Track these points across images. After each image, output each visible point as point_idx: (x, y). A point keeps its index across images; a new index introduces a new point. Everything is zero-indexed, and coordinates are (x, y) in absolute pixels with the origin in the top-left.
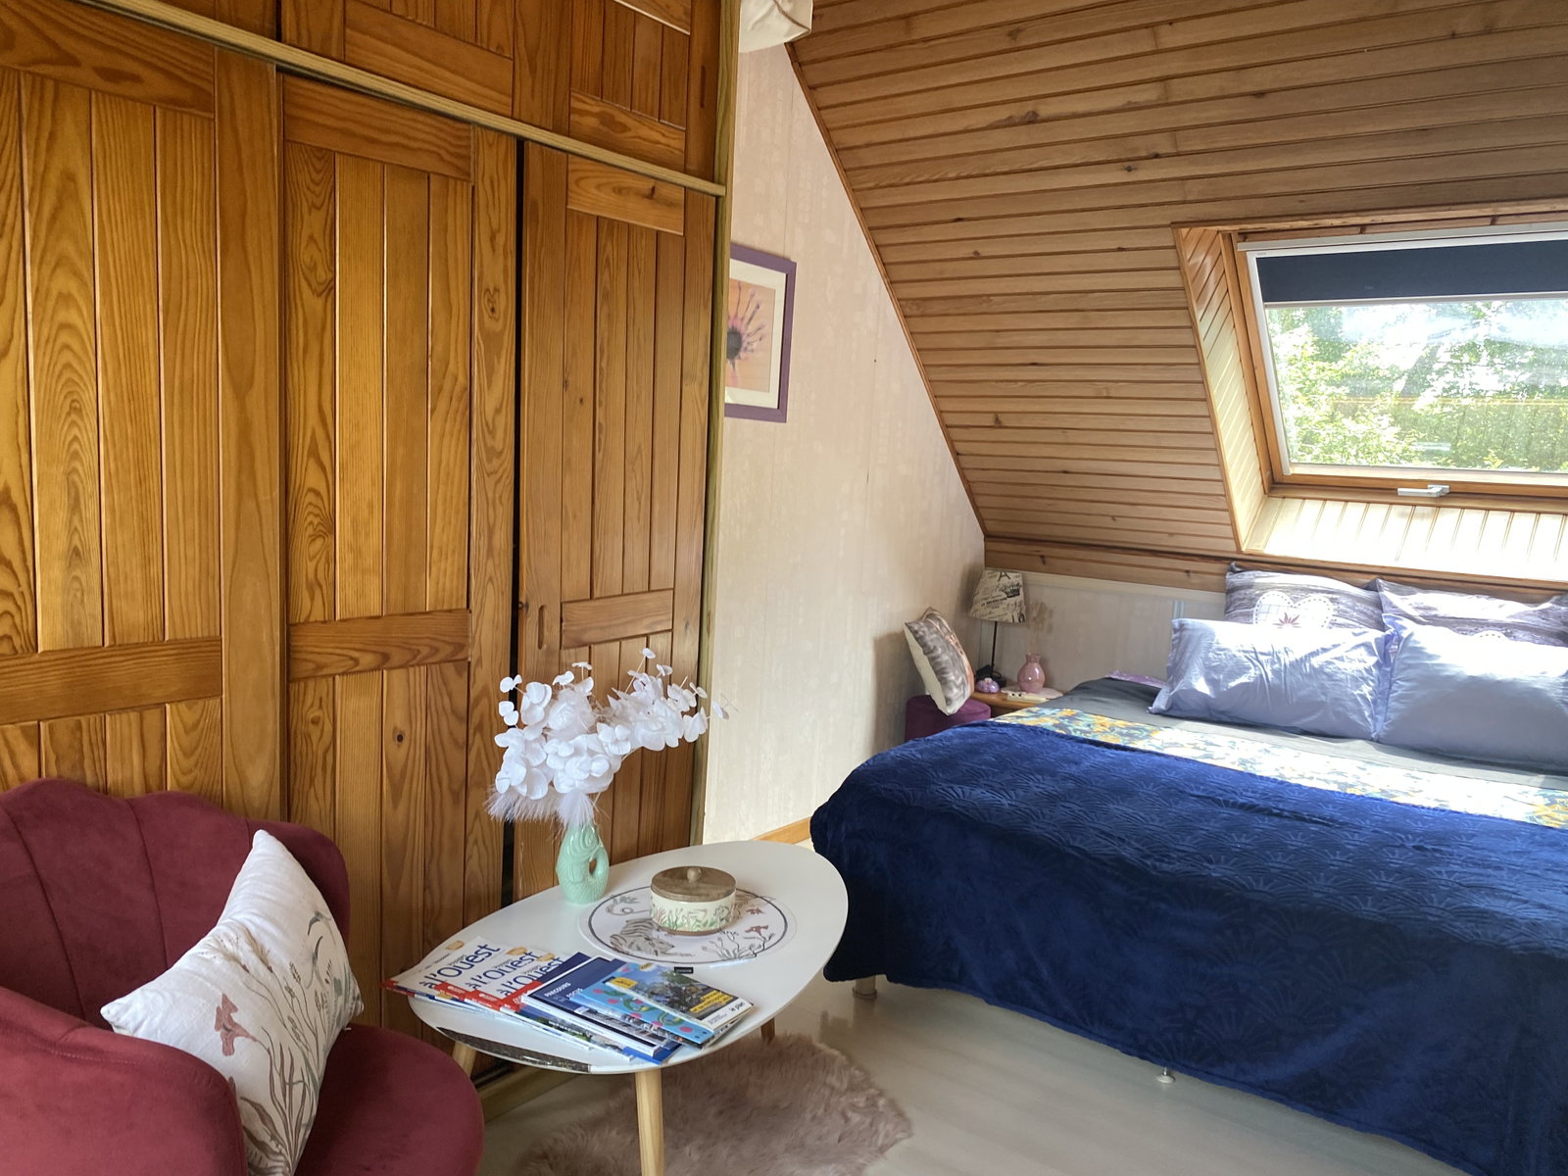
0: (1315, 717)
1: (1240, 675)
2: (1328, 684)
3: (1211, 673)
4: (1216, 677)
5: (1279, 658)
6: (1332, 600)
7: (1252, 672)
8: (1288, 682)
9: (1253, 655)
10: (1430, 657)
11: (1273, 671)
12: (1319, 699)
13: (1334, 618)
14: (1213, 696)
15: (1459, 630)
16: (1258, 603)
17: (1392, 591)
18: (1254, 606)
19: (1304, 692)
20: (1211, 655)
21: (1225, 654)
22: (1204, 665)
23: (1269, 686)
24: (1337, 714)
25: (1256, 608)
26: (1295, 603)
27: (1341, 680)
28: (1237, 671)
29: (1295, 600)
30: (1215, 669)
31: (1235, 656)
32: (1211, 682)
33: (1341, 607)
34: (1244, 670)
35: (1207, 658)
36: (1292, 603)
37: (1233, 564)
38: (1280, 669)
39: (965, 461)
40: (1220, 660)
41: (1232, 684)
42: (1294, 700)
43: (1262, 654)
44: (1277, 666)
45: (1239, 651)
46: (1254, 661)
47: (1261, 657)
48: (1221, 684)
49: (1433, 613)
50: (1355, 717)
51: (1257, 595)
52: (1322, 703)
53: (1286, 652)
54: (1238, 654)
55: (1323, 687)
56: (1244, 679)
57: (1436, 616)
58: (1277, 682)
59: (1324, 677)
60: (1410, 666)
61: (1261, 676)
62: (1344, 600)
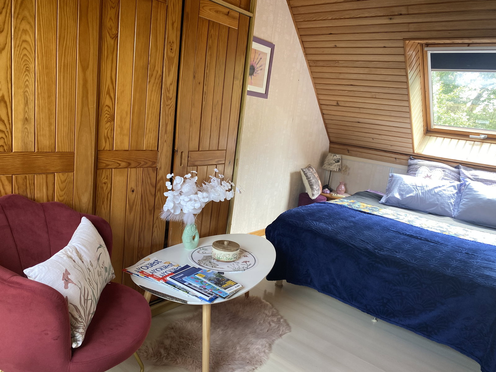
0: (434, 208)
1: (410, 193)
2: (439, 198)
3: (401, 191)
4: (402, 193)
5: (424, 188)
6: (444, 171)
7: (415, 192)
8: (426, 196)
9: (415, 187)
10: (475, 191)
11: (421, 192)
12: (436, 203)
13: (444, 177)
14: (401, 199)
15: (485, 183)
16: (418, 170)
17: (464, 169)
18: (417, 171)
19: (431, 200)
20: (401, 186)
21: (406, 186)
22: (399, 189)
23: (420, 197)
24: (442, 208)
25: (418, 171)
26: (431, 171)
27: (444, 197)
28: (410, 192)
29: (431, 170)
30: (402, 191)
31: (409, 187)
32: (400, 194)
33: (446, 173)
34: (411, 191)
35: (400, 187)
36: (430, 171)
37: (411, 157)
38: (424, 192)
39: (325, 116)
40: (404, 188)
41: (408, 196)
42: (428, 202)
43: (419, 187)
44: (423, 191)
45: (411, 185)
46: (416, 189)
47: (418, 188)
48: (404, 195)
49: (477, 177)
50: (447, 209)
51: (418, 167)
52: (437, 204)
53: (427, 187)
54: (410, 186)
55: (438, 199)
56: (411, 194)
57: (478, 178)
58: (422, 196)
59: (439, 196)
60: (468, 194)
61: (417, 194)
62: (447, 171)
